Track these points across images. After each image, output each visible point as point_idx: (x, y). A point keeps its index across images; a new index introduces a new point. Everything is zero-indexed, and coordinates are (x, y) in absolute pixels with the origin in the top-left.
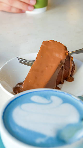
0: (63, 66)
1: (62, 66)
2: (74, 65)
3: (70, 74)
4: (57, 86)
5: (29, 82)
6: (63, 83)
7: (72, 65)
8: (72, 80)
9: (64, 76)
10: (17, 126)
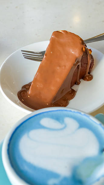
0: (80, 64)
1: (78, 64)
2: (93, 60)
3: (88, 71)
4: (72, 88)
5: (38, 86)
6: (80, 83)
7: (90, 61)
8: (91, 78)
9: (80, 75)
10: (25, 162)
